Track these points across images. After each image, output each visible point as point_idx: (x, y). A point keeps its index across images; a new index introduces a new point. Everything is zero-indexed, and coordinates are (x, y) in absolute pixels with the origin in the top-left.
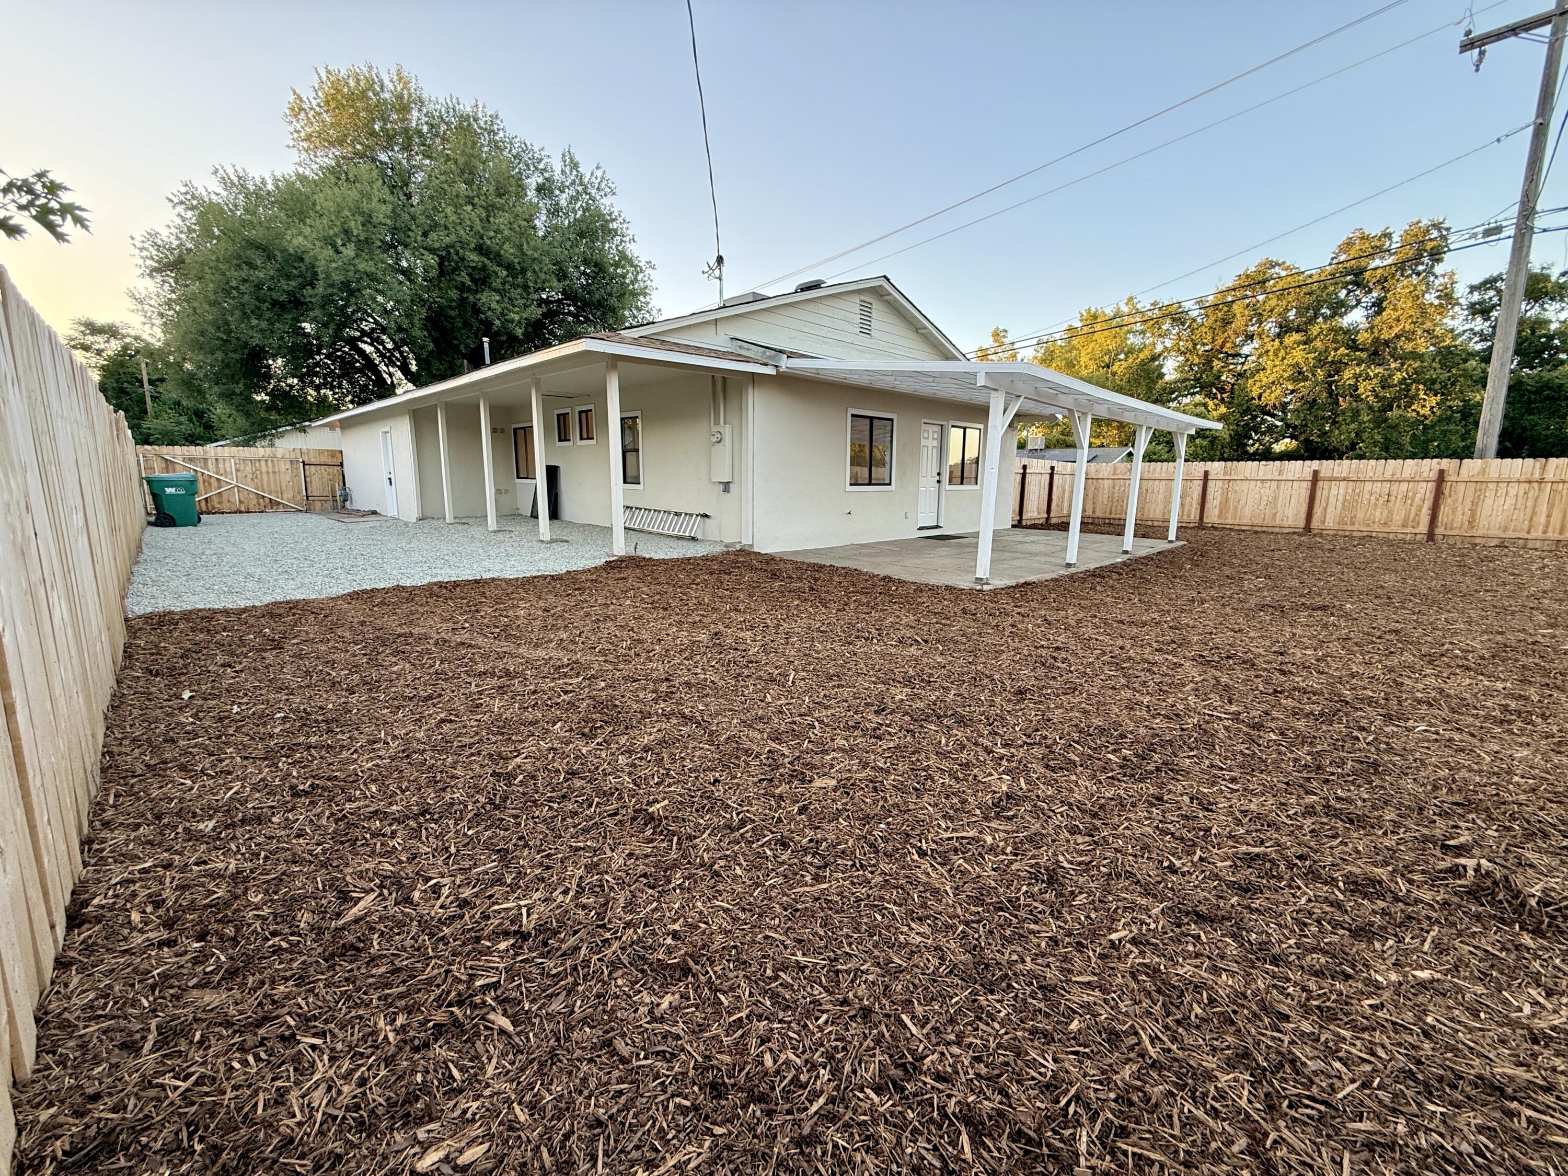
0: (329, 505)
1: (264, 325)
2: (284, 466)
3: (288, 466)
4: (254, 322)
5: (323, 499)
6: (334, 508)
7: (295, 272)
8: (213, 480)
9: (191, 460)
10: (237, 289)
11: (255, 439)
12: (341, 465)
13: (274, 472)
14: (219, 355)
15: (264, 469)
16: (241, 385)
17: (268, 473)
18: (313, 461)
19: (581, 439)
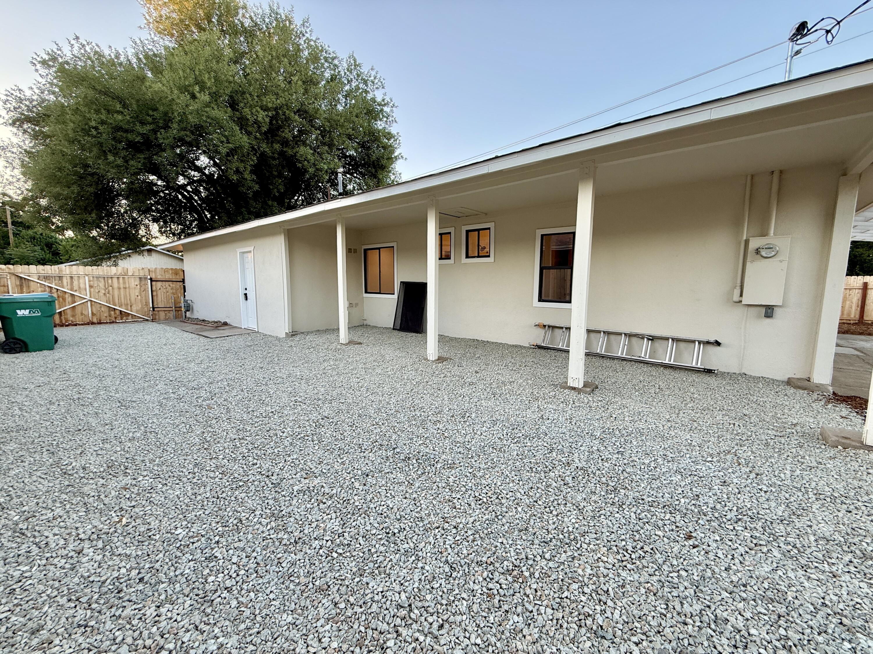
0: (171, 315)
1: (119, 162)
2: (134, 283)
3: (137, 282)
4: (111, 158)
5: (167, 309)
6: (176, 317)
7: (150, 119)
8: (67, 296)
9: (46, 278)
10: (96, 128)
11: (102, 260)
12: (183, 281)
13: (125, 288)
14: (75, 189)
15: (116, 285)
16: (93, 215)
17: (119, 288)
18: (159, 277)
19: (467, 256)
